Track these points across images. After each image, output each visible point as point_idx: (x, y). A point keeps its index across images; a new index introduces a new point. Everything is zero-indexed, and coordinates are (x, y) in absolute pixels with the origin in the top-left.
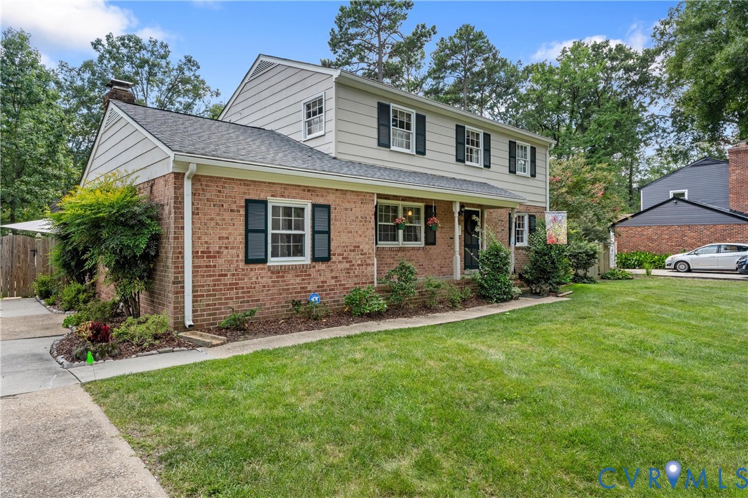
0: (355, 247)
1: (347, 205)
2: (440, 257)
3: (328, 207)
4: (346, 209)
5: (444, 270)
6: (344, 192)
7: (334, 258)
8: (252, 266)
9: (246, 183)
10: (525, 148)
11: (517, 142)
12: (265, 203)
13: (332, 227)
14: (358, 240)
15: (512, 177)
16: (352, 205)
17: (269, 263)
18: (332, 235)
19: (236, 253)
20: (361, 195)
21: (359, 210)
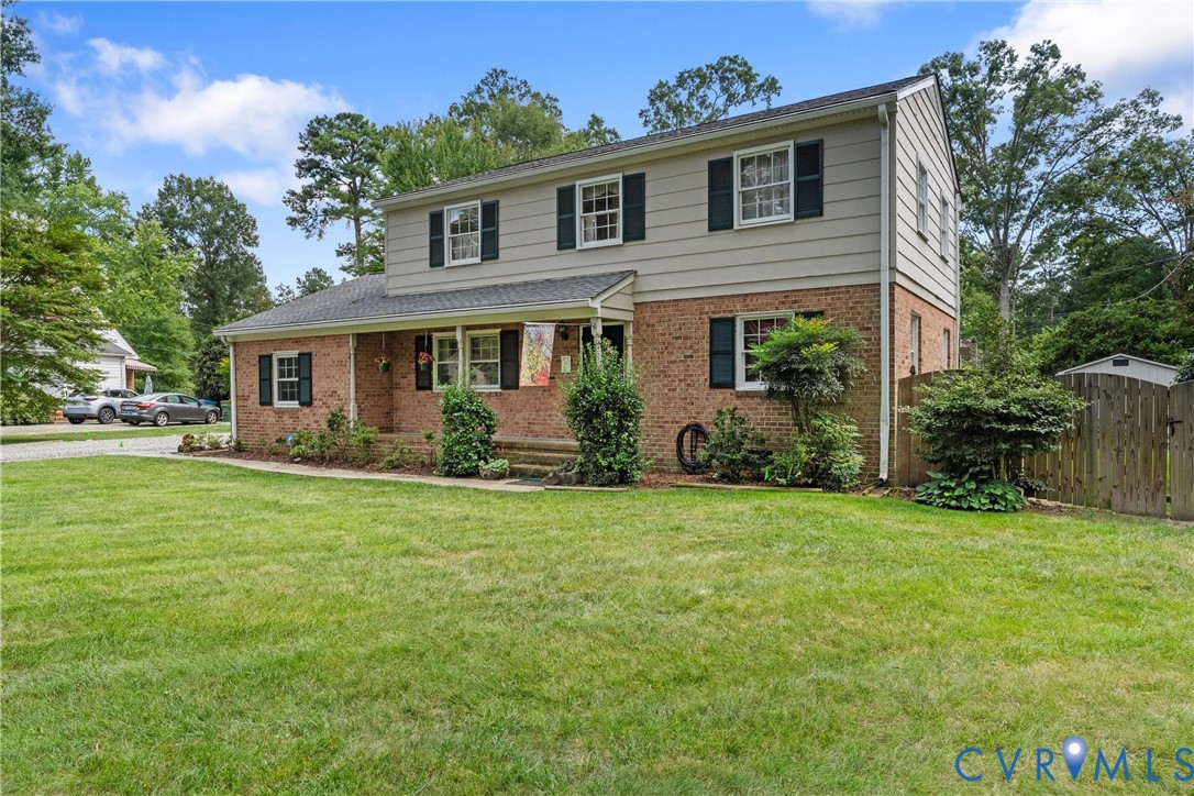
0: (333, 392)
1: (325, 351)
2: (527, 407)
3: (310, 354)
4: (324, 355)
5: (535, 428)
6: (322, 338)
7: (315, 403)
8: (265, 407)
9: (260, 343)
10: (782, 155)
11: (737, 155)
12: (270, 357)
13: (313, 373)
14: (336, 384)
15: (722, 239)
16: (330, 350)
17: (276, 406)
18: (314, 381)
19: (255, 397)
20: (338, 339)
21: (336, 354)
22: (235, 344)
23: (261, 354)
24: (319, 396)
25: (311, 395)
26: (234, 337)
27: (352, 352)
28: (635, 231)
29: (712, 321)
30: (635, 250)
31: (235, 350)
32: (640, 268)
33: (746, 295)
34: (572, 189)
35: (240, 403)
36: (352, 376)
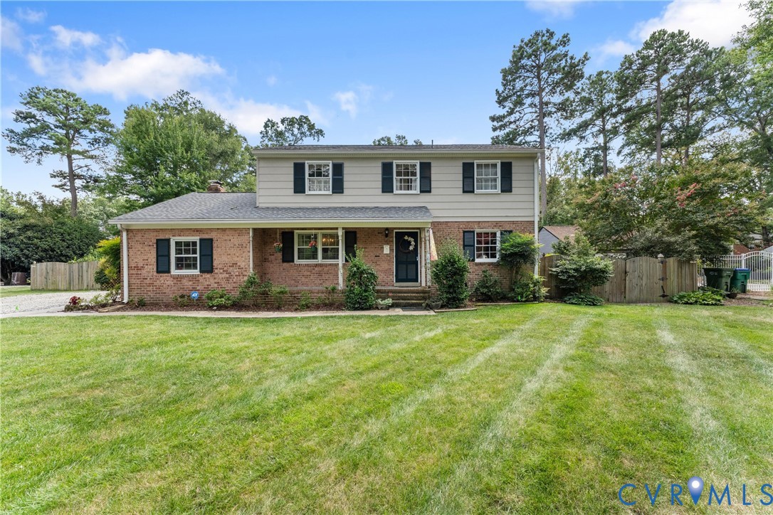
0: (234, 264)
1: (226, 238)
3: (211, 240)
4: (225, 240)
6: (224, 230)
7: (216, 271)
8: (161, 274)
9: (157, 230)
10: (495, 166)
11: (476, 162)
12: (168, 240)
13: (214, 252)
14: (236, 259)
15: (468, 197)
16: (231, 237)
17: (172, 273)
18: (214, 257)
19: (152, 267)
20: (239, 231)
21: (236, 240)
22: (128, 231)
23: (158, 238)
24: (220, 266)
25: (212, 266)
26: (128, 225)
27: (251, 239)
28: (426, 189)
29: (464, 232)
30: (426, 197)
31: (127, 235)
32: (429, 206)
33: (480, 222)
34: (391, 164)
35: (131, 272)
36: (251, 254)
